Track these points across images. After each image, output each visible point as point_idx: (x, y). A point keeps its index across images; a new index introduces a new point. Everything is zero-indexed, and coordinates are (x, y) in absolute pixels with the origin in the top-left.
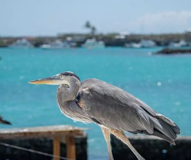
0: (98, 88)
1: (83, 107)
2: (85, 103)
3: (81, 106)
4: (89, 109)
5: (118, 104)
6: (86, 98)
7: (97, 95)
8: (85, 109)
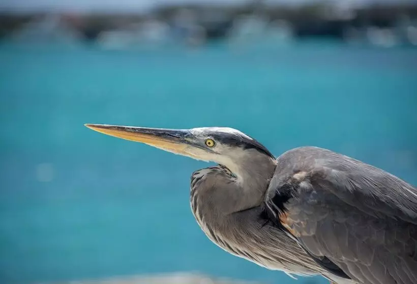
0: (334, 171)
1: (292, 227)
2: (300, 216)
3: (286, 226)
4: (312, 233)
5: (396, 217)
6: (304, 201)
7: (334, 193)
8: (297, 234)
